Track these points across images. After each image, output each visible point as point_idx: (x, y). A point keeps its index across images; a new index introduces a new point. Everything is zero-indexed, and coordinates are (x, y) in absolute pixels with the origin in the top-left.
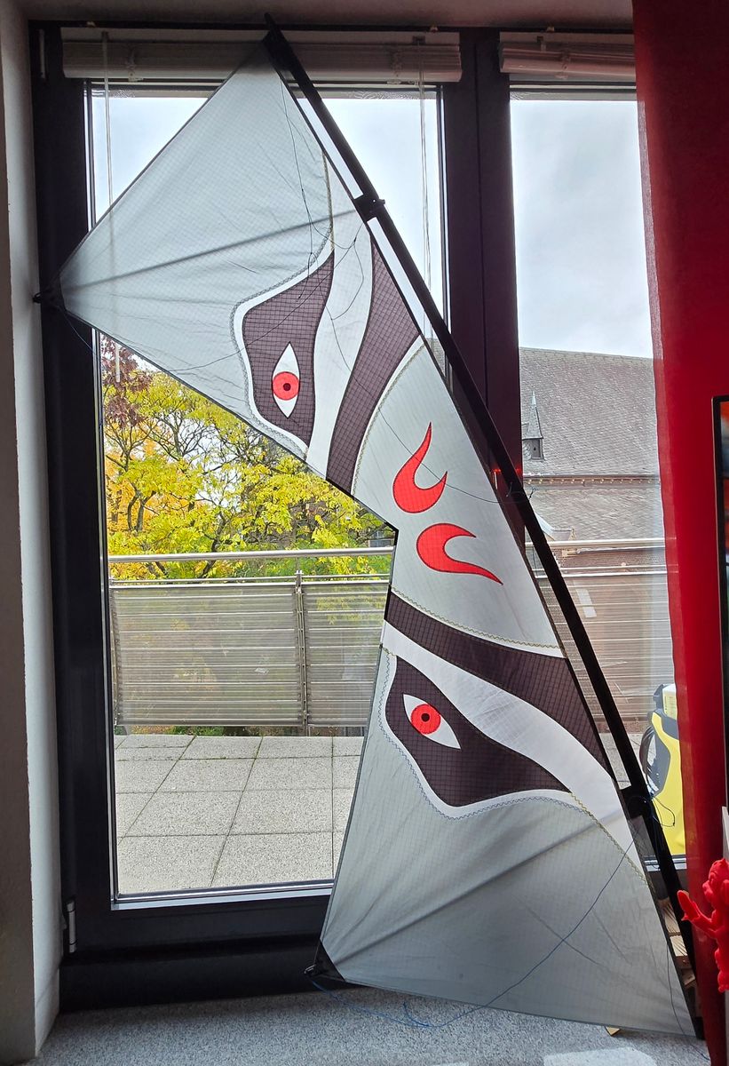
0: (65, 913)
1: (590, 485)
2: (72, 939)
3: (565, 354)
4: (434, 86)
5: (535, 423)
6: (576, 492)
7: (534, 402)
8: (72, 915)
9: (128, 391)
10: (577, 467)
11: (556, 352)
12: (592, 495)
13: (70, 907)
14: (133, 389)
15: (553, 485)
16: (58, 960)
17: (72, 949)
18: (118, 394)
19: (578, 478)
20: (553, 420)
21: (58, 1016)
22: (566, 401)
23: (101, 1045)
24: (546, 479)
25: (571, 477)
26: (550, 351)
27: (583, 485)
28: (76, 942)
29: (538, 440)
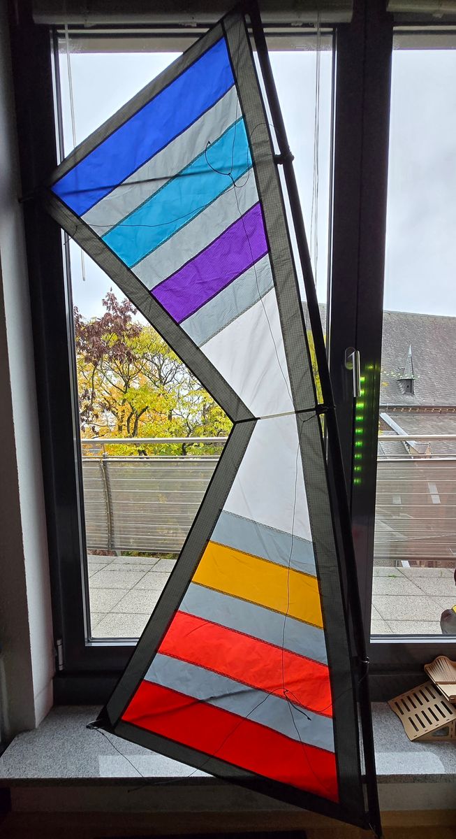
0: (56, 646)
1: (445, 413)
2: (61, 662)
3: (435, 318)
4: (331, 29)
5: (410, 369)
6: (434, 418)
7: (410, 353)
8: (60, 648)
9: (126, 338)
10: (437, 400)
11: (428, 316)
12: (446, 420)
13: (59, 642)
14: (129, 336)
15: (419, 413)
16: (52, 675)
17: (61, 668)
18: (119, 340)
19: (437, 408)
20: (422, 366)
21: (53, 707)
22: (433, 353)
23: (77, 724)
24: (414, 408)
25: (433, 407)
26: (425, 316)
27: (441, 413)
28: (63, 664)
29: (411, 380)
